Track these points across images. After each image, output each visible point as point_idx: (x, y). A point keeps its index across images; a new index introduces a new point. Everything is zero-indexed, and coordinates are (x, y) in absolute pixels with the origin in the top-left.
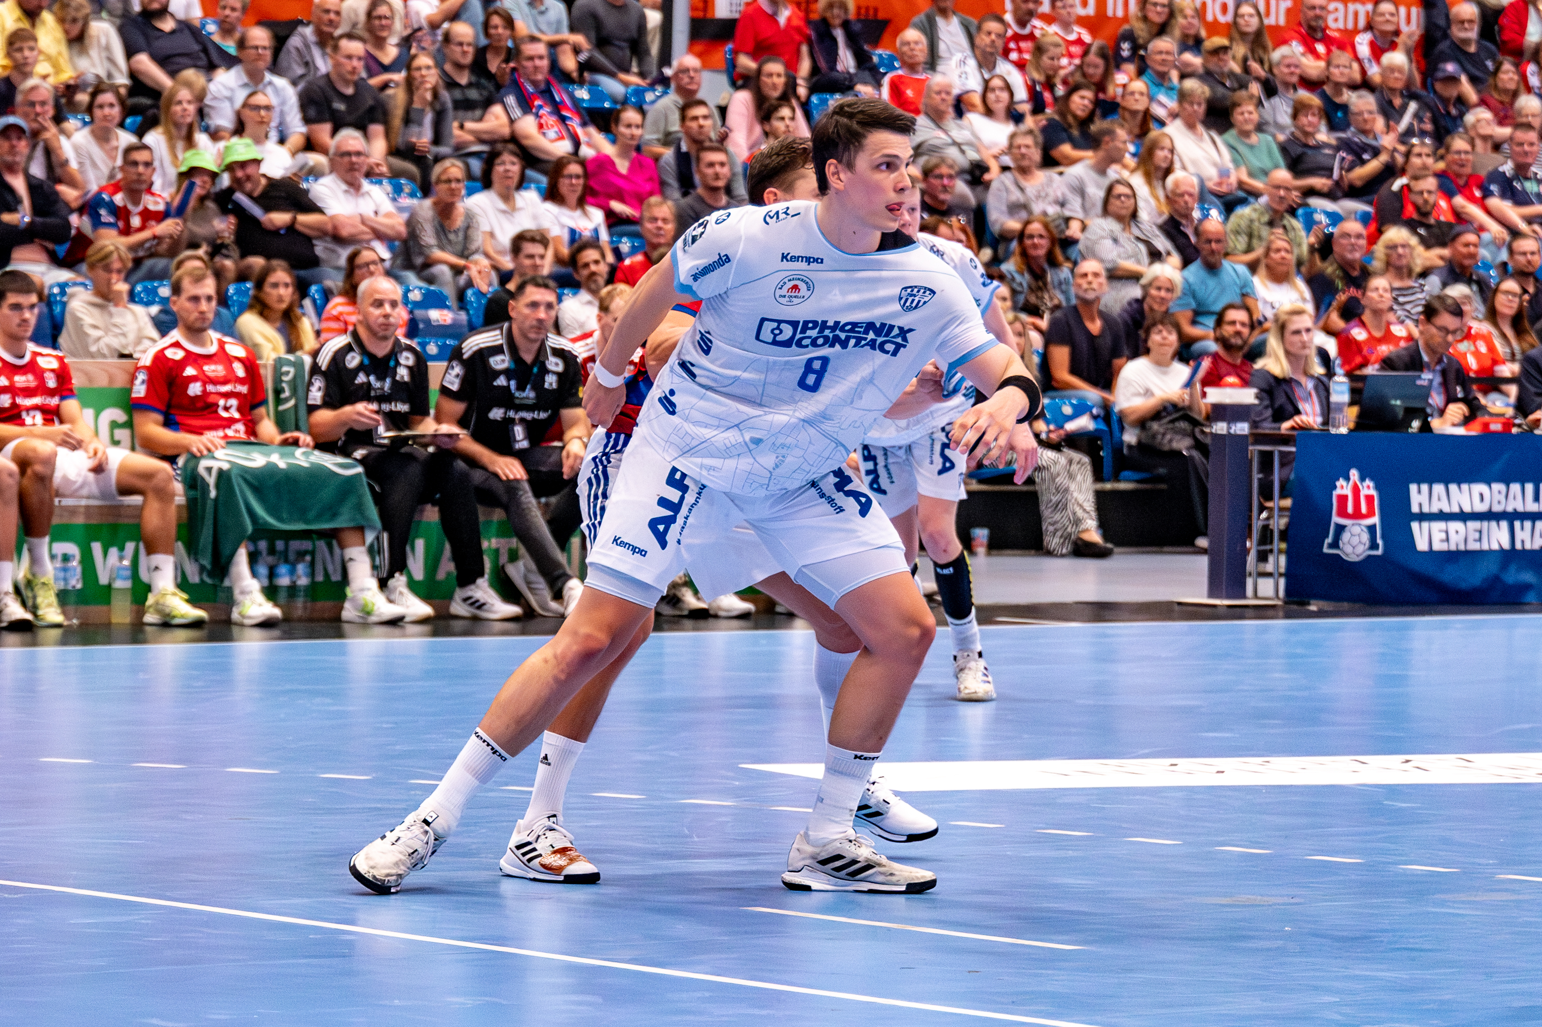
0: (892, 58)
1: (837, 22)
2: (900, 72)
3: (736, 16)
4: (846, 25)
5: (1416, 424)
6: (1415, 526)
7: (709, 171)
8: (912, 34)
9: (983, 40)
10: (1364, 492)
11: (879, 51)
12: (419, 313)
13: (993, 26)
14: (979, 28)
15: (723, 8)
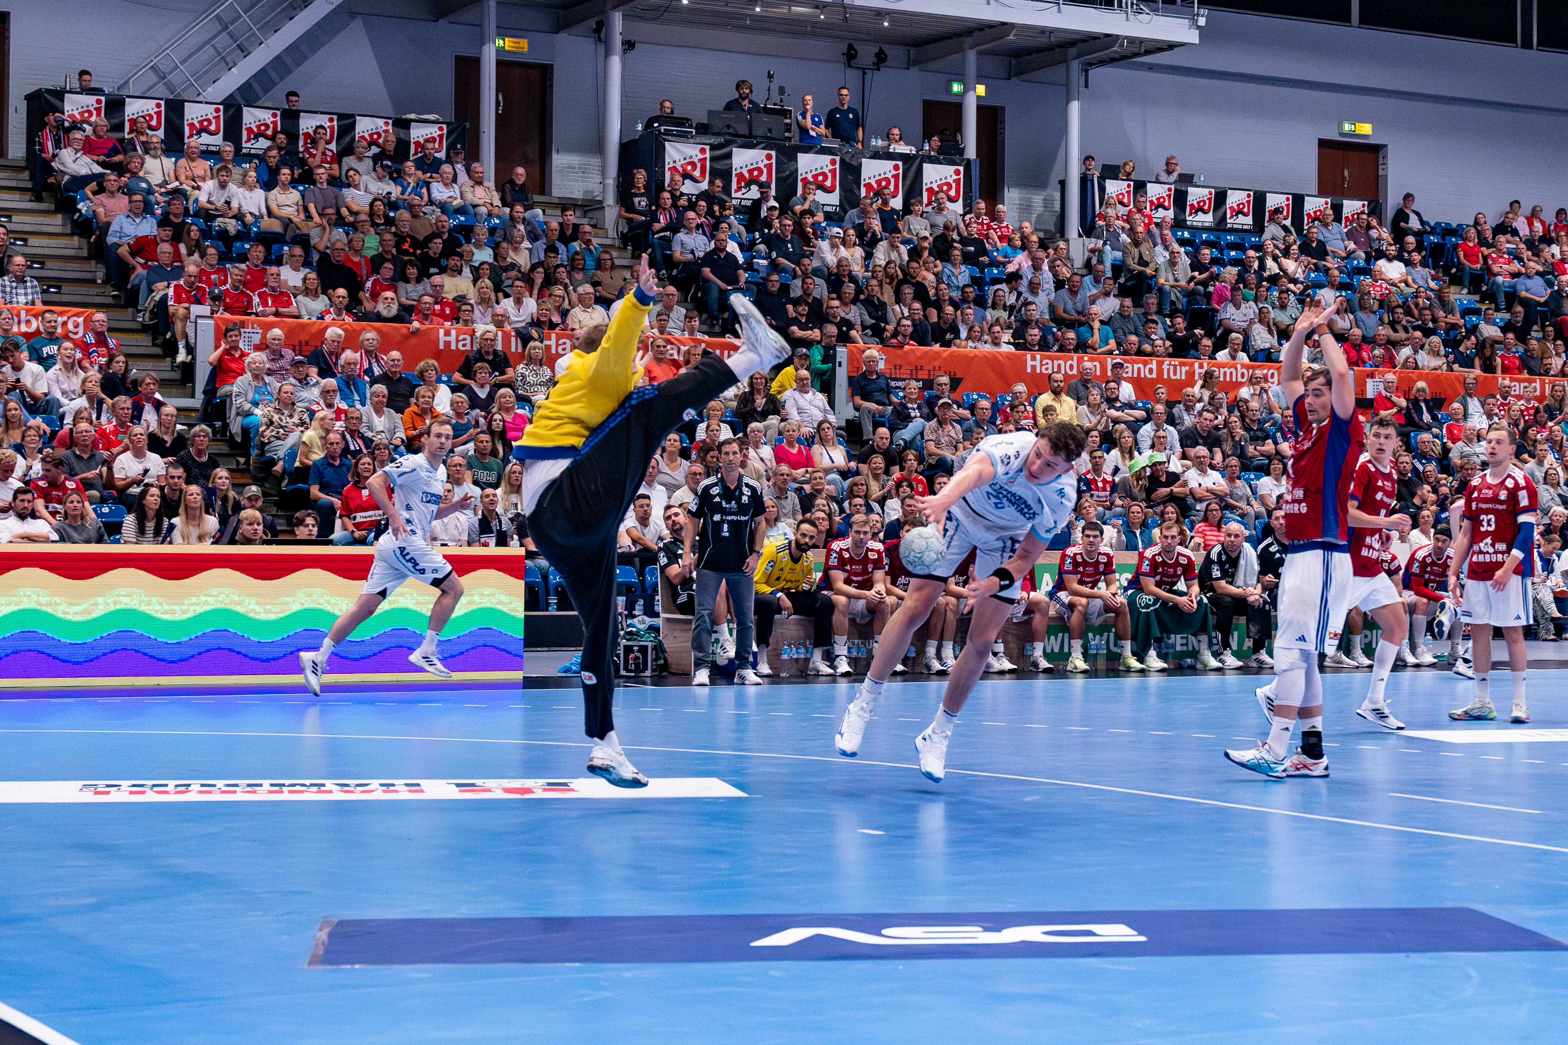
0: (1447, 416)
1: (1421, 399)
2: (1451, 423)
4: (1425, 401)
8: (1456, 405)
9: (1488, 407)
11: (1442, 413)
13: (1492, 400)
15: (1370, 394)
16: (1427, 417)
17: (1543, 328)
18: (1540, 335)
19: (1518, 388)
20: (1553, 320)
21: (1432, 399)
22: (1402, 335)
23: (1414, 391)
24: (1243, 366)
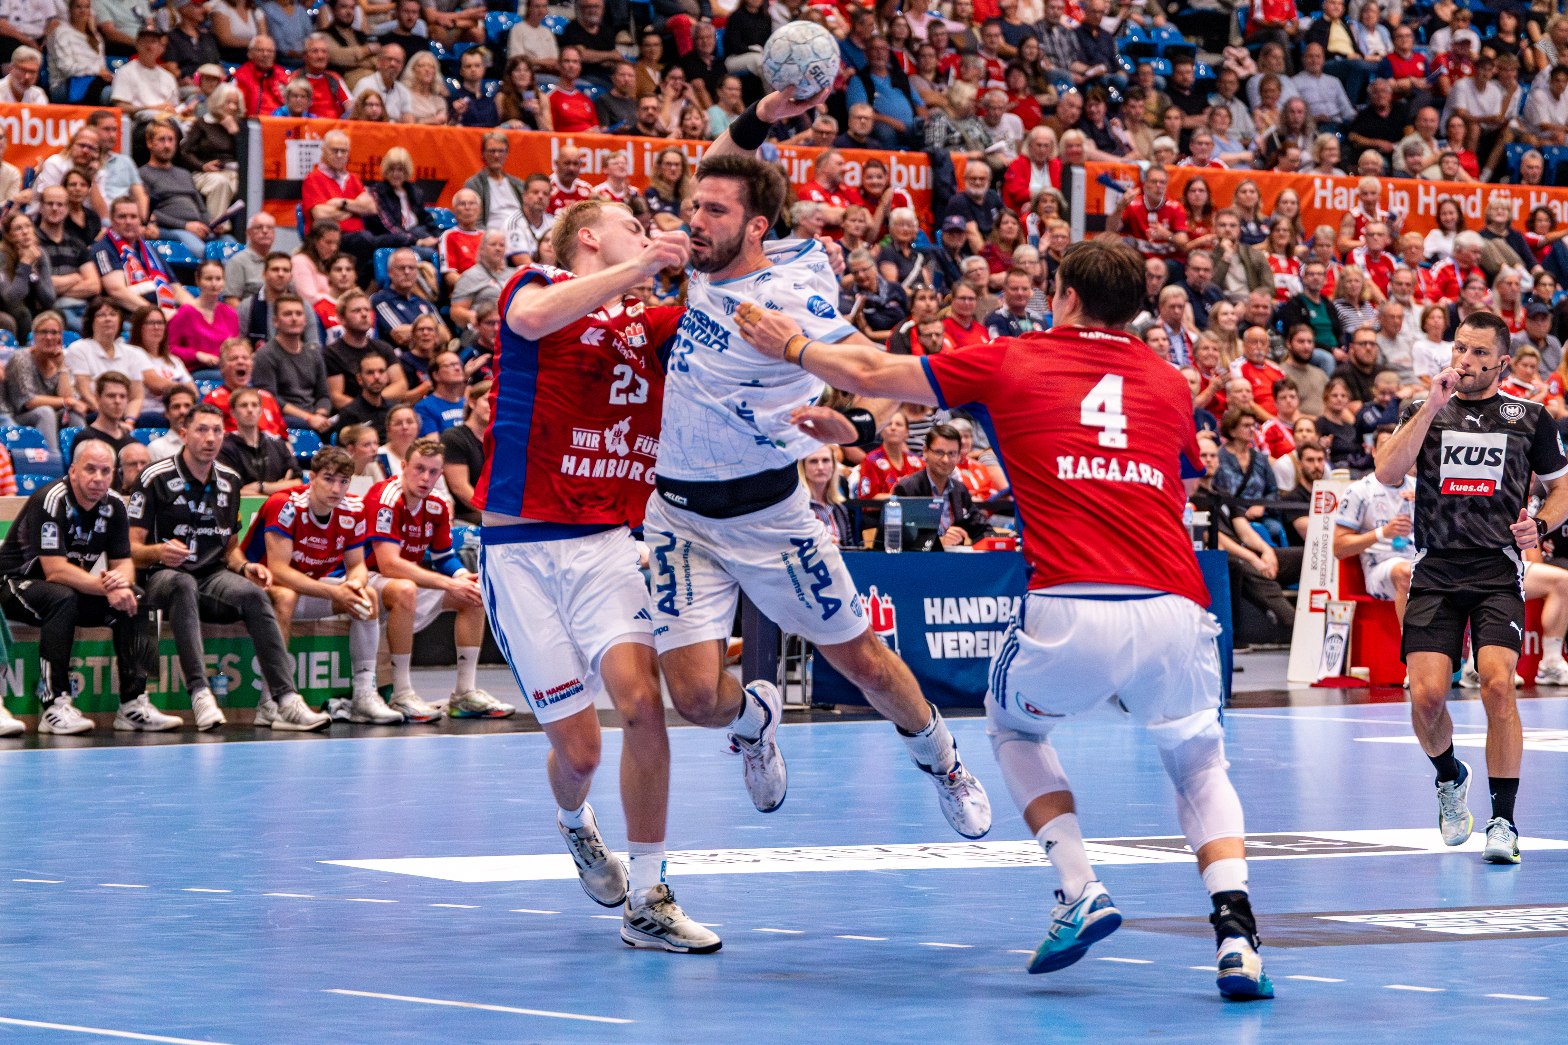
0: (449, 215)
1: (398, 183)
2: (456, 229)
3: (303, 177)
4: (406, 186)
5: (929, 544)
6: (929, 636)
7: (287, 320)
8: (467, 194)
9: (532, 198)
10: (883, 606)
11: (438, 209)
12: (16, 451)
13: (539, 185)
14: (526, 187)
15: (294, 171)
16: (410, 219)
17: (640, 39)
18: (634, 52)
19: (591, 161)
20: (661, 21)
21: (419, 182)
22: (355, 50)
23: (384, 166)
24: (35, 112)
